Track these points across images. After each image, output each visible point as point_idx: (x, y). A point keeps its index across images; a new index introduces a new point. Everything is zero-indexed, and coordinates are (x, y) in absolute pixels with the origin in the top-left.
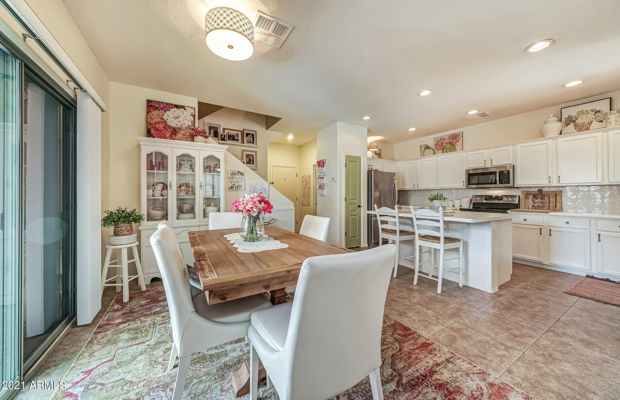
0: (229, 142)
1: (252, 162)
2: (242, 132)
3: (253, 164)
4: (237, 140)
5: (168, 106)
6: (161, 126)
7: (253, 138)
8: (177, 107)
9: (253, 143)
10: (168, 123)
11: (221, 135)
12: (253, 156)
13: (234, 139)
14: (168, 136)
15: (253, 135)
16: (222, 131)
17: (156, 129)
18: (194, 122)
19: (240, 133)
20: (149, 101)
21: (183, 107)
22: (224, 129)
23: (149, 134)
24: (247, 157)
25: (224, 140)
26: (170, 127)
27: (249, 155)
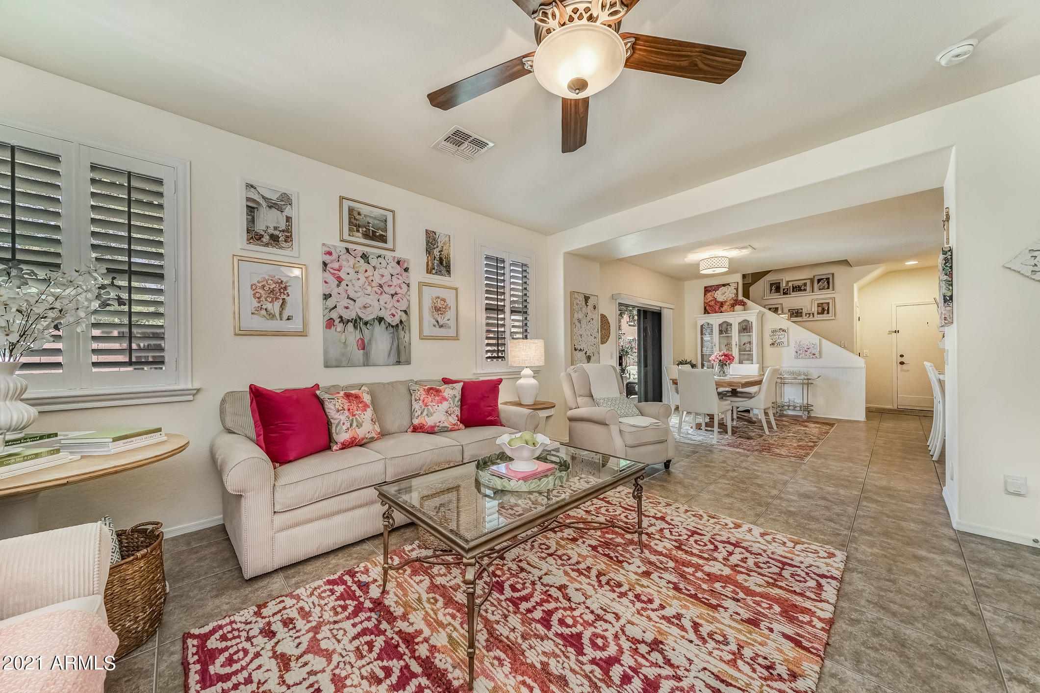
0: (794, 294)
1: (826, 312)
2: (812, 280)
3: (828, 313)
4: (805, 290)
5: (718, 287)
6: (712, 303)
7: (828, 283)
8: (724, 285)
9: (828, 288)
10: (718, 300)
11: (784, 290)
12: (828, 304)
13: (800, 290)
14: (717, 309)
15: (828, 279)
16: (784, 285)
17: (710, 306)
18: (737, 294)
19: (808, 282)
20: (705, 288)
21: (728, 284)
22: (788, 282)
23: (706, 312)
24: (818, 306)
25: (787, 294)
26: (718, 302)
27: (822, 304)
